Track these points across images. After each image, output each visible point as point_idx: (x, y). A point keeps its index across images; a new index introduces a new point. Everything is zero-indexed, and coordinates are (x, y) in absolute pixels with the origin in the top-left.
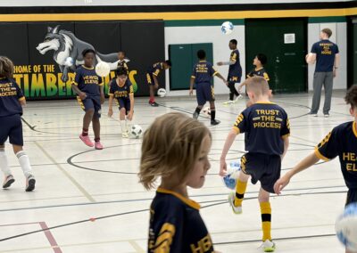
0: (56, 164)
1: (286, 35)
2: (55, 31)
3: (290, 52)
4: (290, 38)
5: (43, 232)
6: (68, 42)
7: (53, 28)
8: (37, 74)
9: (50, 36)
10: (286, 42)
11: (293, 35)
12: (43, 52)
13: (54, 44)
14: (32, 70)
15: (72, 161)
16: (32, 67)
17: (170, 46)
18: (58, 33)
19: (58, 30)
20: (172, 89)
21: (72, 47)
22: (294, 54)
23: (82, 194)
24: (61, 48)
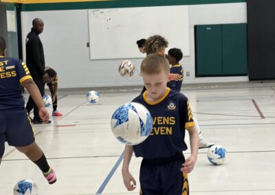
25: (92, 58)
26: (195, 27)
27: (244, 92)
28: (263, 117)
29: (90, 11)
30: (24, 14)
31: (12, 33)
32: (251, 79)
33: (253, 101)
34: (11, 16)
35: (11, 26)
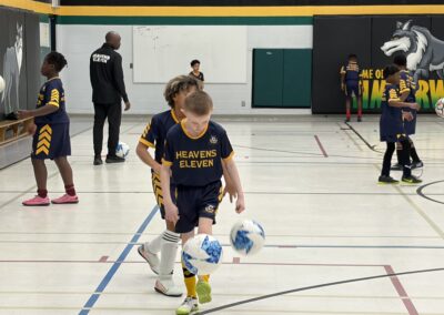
0: (403, 194)
2: (405, 27)
5: (388, 278)
6: (422, 41)
7: (404, 23)
8: (380, 80)
9: (399, 33)
12: (388, 53)
13: (403, 44)
14: (374, 76)
15: (423, 191)
16: (374, 72)
18: (409, 29)
19: (410, 26)
21: (427, 48)
23: (437, 235)
24: (413, 48)
25: (136, 81)
26: (254, 50)
27: (306, 127)
28: (326, 155)
29: (135, 27)
30: (60, 28)
31: (45, 48)
32: (314, 113)
33: (316, 137)
34: (44, 29)
35: (45, 40)
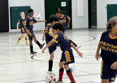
1: (62, 3)
3: (64, 10)
4: (64, 4)
10: (62, 6)
11: (65, 3)
17: (11, 7)
20: (12, 28)
22: (65, 11)
